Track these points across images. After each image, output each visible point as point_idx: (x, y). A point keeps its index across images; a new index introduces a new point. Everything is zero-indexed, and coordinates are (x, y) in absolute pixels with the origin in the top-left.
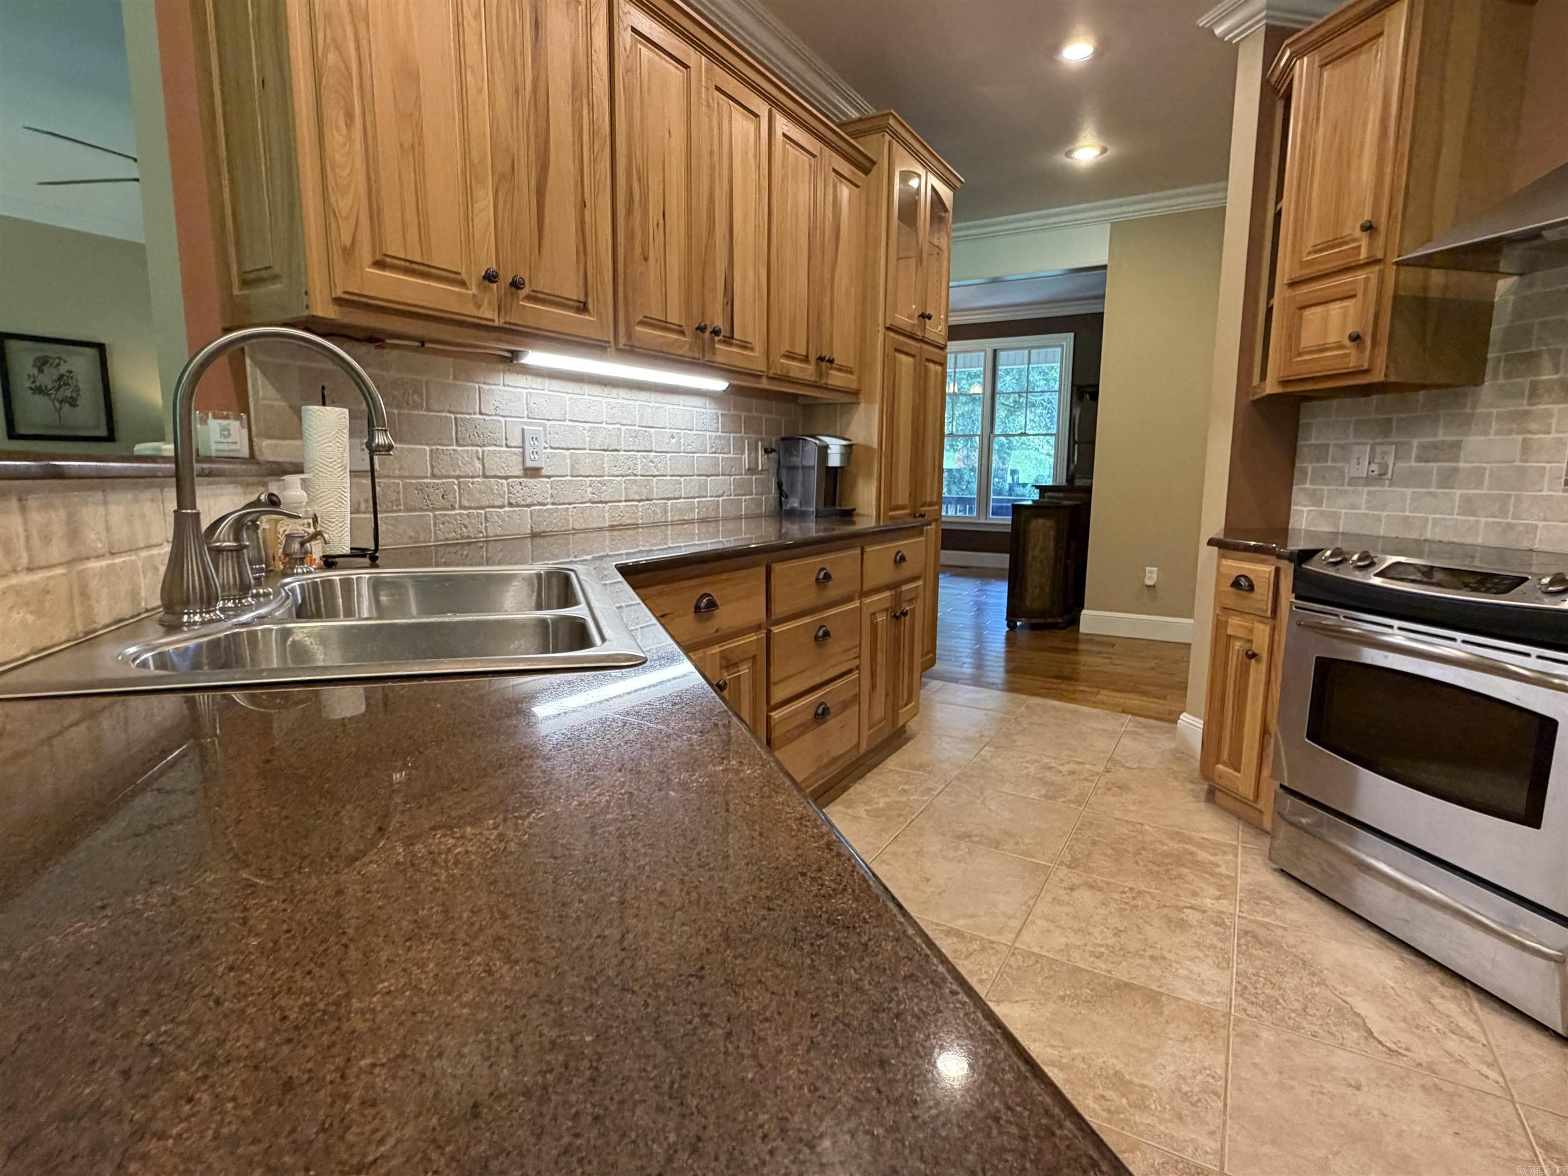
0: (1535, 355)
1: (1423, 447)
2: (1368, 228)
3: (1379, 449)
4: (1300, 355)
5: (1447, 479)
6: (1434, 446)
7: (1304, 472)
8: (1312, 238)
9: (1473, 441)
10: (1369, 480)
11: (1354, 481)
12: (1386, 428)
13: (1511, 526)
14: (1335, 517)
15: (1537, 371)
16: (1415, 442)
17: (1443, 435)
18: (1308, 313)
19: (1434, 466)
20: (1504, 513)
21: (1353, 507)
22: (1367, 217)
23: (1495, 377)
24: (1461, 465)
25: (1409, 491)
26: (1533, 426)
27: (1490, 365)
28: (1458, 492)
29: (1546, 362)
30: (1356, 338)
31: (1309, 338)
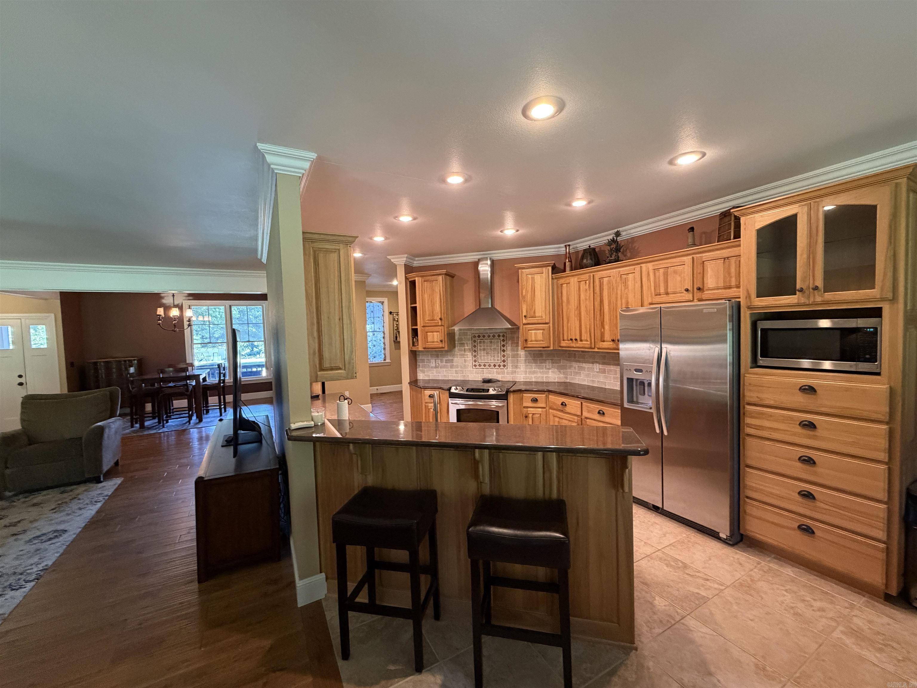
0: (463, 344)
1: (446, 360)
2: (441, 319)
3: (437, 360)
4: (428, 342)
5: (452, 367)
6: (448, 360)
7: (419, 366)
8: (427, 318)
9: (455, 359)
10: (436, 367)
11: (432, 367)
12: (437, 356)
13: (464, 376)
14: (429, 376)
15: (464, 346)
16: (444, 359)
17: (450, 358)
18: (428, 333)
19: (449, 364)
20: (463, 373)
21: (433, 373)
22: (440, 317)
23: (457, 347)
24: (455, 364)
25: (444, 369)
26: (465, 357)
27: (456, 344)
28: (454, 369)
29: (466, 345)
30: (441, 341)
31: (430, 339)
